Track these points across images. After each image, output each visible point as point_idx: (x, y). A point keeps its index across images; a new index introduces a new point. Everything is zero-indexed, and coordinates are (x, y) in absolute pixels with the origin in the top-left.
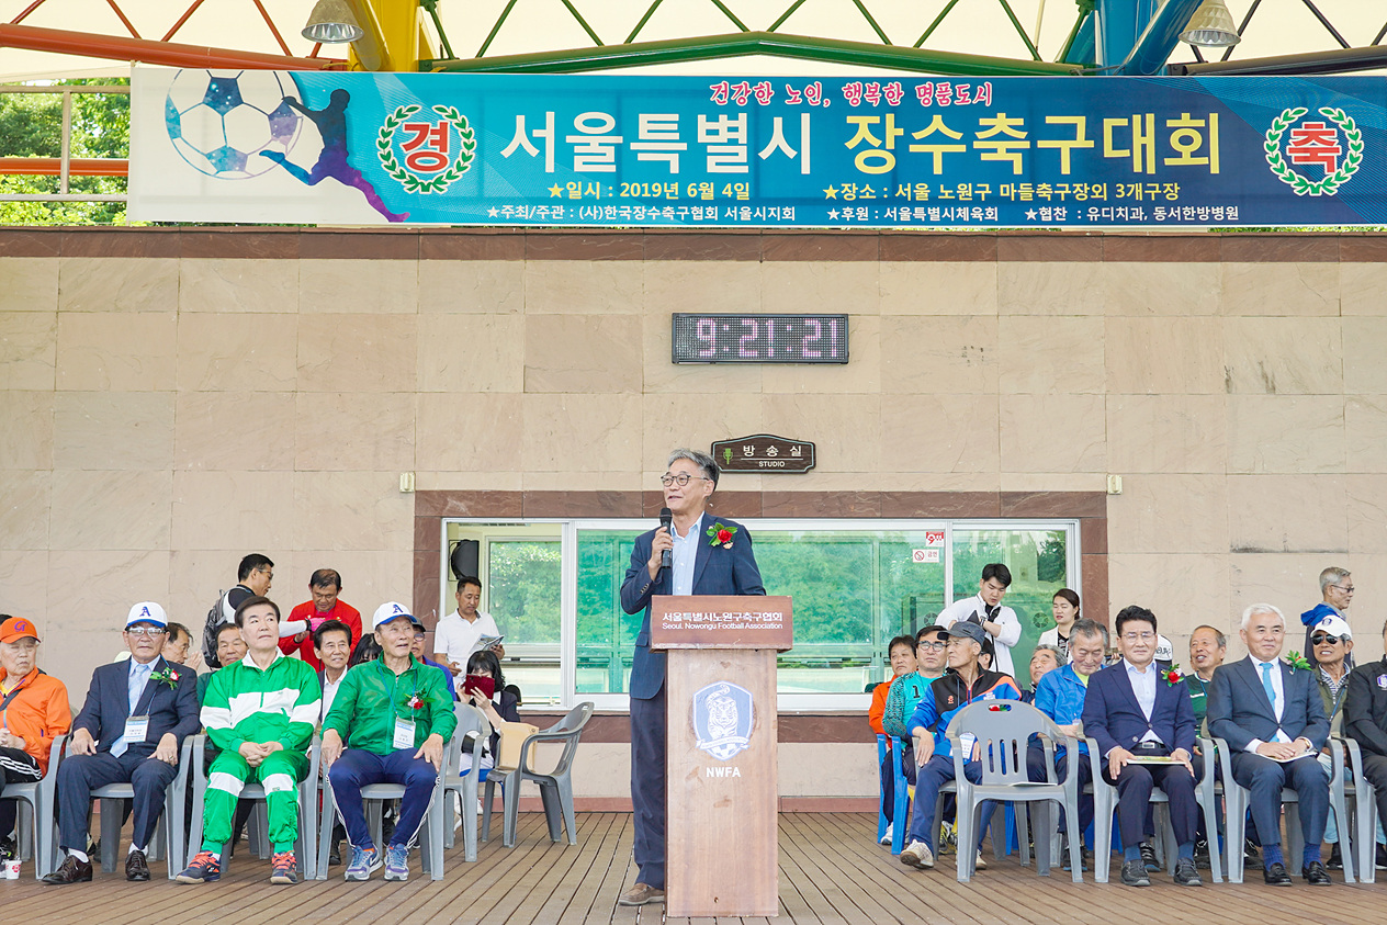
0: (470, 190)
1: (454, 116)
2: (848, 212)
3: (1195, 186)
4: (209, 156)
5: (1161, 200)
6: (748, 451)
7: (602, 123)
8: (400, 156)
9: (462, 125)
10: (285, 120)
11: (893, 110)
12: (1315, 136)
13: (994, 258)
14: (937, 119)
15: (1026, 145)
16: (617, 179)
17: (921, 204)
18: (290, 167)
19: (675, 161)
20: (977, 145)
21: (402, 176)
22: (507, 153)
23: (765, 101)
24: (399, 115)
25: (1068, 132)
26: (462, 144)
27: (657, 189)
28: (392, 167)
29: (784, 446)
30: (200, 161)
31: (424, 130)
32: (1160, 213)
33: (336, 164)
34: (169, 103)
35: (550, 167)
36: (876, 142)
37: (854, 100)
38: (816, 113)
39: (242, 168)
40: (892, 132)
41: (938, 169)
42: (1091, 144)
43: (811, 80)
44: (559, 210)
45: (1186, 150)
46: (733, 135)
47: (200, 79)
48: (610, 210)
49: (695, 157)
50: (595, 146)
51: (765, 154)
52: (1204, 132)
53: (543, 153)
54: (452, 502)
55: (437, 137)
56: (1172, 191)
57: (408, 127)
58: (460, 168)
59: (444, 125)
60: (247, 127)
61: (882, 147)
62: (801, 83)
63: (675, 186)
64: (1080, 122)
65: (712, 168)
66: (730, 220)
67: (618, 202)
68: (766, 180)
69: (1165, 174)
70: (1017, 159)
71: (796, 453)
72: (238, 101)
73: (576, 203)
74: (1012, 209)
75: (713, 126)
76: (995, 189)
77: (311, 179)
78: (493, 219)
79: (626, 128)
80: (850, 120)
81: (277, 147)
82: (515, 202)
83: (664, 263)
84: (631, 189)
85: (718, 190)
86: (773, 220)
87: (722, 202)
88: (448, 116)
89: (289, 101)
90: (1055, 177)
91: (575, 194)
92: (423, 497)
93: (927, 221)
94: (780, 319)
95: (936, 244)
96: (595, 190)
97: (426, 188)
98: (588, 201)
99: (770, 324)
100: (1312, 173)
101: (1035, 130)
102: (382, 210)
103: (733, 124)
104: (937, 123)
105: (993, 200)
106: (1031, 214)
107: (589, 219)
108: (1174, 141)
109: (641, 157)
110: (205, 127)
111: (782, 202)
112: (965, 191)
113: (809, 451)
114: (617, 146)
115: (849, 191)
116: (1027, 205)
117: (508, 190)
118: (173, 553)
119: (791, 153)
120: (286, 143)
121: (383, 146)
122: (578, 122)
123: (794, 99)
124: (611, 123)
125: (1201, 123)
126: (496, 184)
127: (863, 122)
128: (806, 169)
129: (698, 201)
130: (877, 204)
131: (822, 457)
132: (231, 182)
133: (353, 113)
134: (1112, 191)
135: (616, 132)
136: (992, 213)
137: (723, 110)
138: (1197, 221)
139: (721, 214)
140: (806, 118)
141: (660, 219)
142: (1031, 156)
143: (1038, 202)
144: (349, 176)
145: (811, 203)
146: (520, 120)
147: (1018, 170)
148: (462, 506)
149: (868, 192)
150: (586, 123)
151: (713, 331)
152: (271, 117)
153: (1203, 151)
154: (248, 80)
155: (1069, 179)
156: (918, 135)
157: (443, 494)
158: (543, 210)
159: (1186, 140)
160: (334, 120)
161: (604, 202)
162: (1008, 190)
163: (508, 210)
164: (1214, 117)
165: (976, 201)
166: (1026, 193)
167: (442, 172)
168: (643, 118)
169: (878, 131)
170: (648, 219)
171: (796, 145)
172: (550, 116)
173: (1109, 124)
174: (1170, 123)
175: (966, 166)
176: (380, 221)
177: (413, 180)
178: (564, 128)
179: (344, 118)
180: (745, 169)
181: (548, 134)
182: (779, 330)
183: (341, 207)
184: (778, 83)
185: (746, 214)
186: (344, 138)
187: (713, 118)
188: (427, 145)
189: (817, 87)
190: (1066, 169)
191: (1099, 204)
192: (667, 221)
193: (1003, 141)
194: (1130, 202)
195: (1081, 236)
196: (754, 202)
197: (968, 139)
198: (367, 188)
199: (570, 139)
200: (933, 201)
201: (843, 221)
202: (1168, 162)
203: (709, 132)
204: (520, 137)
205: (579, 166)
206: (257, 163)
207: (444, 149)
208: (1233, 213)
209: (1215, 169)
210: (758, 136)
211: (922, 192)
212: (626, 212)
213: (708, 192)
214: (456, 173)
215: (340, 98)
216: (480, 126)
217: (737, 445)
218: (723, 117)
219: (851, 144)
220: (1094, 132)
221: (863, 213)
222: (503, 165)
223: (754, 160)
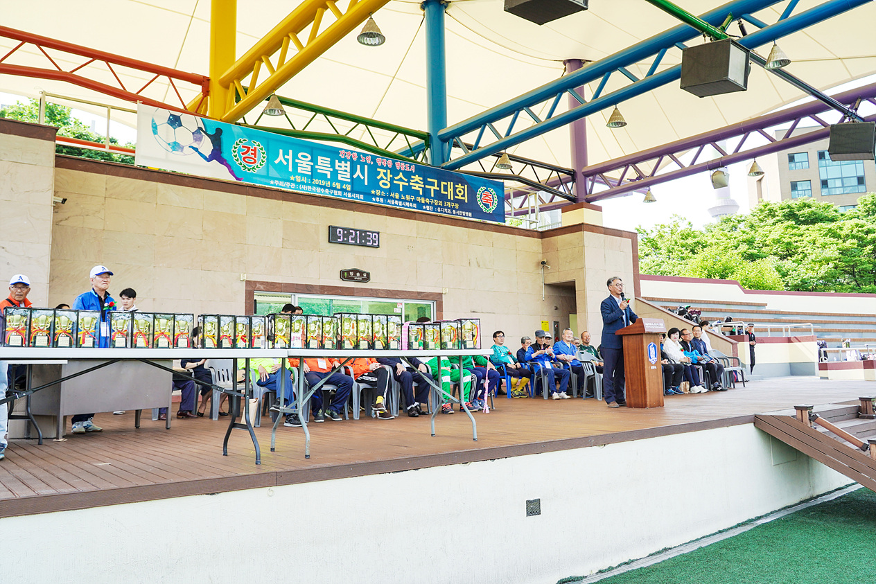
0: (264, 173)
1: (259, 145)
2: (377, 199)
3: (462, 205)
4: (169, 144)
5: (455, 208)
6: (351, 274)
7: (307, 157)
8: (241, 157)
9: (262, 149)
10: (199, 136)
11: (389, 169)
12: (487, 196)
13: (415, 219)
14: (401, 173)
15: (423, 186)
16: (312, 177)
17: (397, 200)
18: (200, 153)
19: (329, 174)
20: (411, 184)
21: (241, 164)
22: (276, 162)
23: (355, 159)
24: (240, 141)
25: (433, 184)
26: (261, 156)
27: (324, 183)
28: (237, 160)
29: (362, 273)
30: (165, 145)
31: (249, 148)
33: (217, 155)
34: (153, 121)
35: (290, 170)
36: (385, 178)
37: (379, 164)
38: (369, 165)
39: (182, 151)
40: (389, 176)
41: (401, 190)
42: (438, 189)
44: (293, 185)
45: (460, 194)
46: (346, 169)
47: (165, 114)
48: (309, 187)
49: (335, 173)
50: (305, 165)
51: (355, 176)
52: (464, 190)
53: (288, 164)
54: (258, 285)
55: (253, 152)
56: (457, 206)
57: (243, 147)
58: (261, 165)
59: (255, 148)
60: (184, 135)
61: (387, 180)
62: (365, 155)
63: (329, 182)
64: (436, 181)
65: (340, 178)
66: (345, 197)
67: (312, 185)
68: (355, 185)
69: (455, 201)
70: (421, 190)
71: (365, 275)
72: (180, 125)
73: (299, 184)
74: (420, 205)
75: (340, 164)
76: (415, 198)
77: (209, 160)
78: (272, 185)
79: (314, 160)
80: (378, 170)
81: (195, 145)
82: (279, 180)
83: (326, 208)
84: (316, 181)
85: (341, 186)
86: (357, 199)
87: (343, 190)
88: (256, 144)
89: (200, 129)
90: (430, 198)
91: (298, 180)
92: (248, 283)
93: (379, 202)
94: (361, 232)
95: (401, 213)
96: (304, 180)
97: (249, 170)
98: (302, 183)
99: (358, 232)
100: (487, 206)
101: (425, 182)
102: (234, 176)
103: (346, 165)
104: (401, 175)
105: (415, 201)
106: (424, 207)
107: (303, 190)
108: (457, 190)
109: (319, 171)
110: (167, 132)
111: (360, 193)
112: (408, 197)
113: (368, 274)
114: (312, 166)
115: (378, 193)
116: (423, 204)
117: (277, 175)
118: (154, 299)
120: (199, 145)
121: (235, 152)
122: (300, 155)
123: (363, 161)
124: (310, 158)
125: (463, 187)
126: (273, 173)
127: (382, 171)
128: (366, 184)
129: (335, 189)
130: (386, 198)
131: (372, 277)
132: (176, 155)
133: (224, 137)
134: (443, 204)
135: (311, 161)
136: (415, 205)
137: (343, 160)
138: (463, 216)
139: (343, 194)
140: (366, 166)
141: (324, 193)
142: (424, 189)
143: (426, 204)
144: (222, 161)
145: (368, 195)
146: (281, 151)
147: (421, 193)
148: (262, 287)
149: (383, 194)
150: (302, 156)
151: (342, 232)
152: (193, 133)
153: (463, 196)
155: (434, 198)
156: (396, 178)
157: (255, 282)
158: (288, 184)
159: (460, 192)
160: (216, 138)
161: (307, 184)
162: (418, 199)
163: (277, 182)
164: (466, 186)
165: (410, 201)
166: (423, 200)
167: (255, 165)
168: (320, 158)
169: (385, 174)
170: (321, 193)
171: (363, 175)
172: (291, 151)
173: (443, 183)
174: (456, 186)
175: (408, 190)
176: (233, 179)
177: (244, 166)
178: (295, 157)
179: (220, 139)
180: (349, 180)
181: (290, 157)
182: (361, 234)
183: (220, 172)
184: (359, 154)
185: (350, 195)
186: (220, 146)
187: (340, 162)
188: (250, 154)
189: (369, 157)
190: (432, 195)
191: (440, 206)
192: (326, 194)
193: (417, 183)
194: (447, 207)
195: (436, 216)
196: (352, 191)
197: (409, 182)
198: (228, 166)
199: (297, 161)
200: (400, 199)
201: (376, 202)
202: (456, 197)
203: (339, 166)
204: (281, 157)
205: (299, 171)
206: (188, 150)
207: (255, 157)
208: (470, 214)
209: (466, 201)
210: (353, 171)
211: (397, 196)
212: (314, 189)
213: (339, 186)
214: (259, 167)
215: (219, 131)
216: (268, 150)
217: (348, 272)
218: (343, 162)
219: (378, 177)
220: (439, 186)
221: (382, 200)
222: (275, 166)
223: (352, 178)
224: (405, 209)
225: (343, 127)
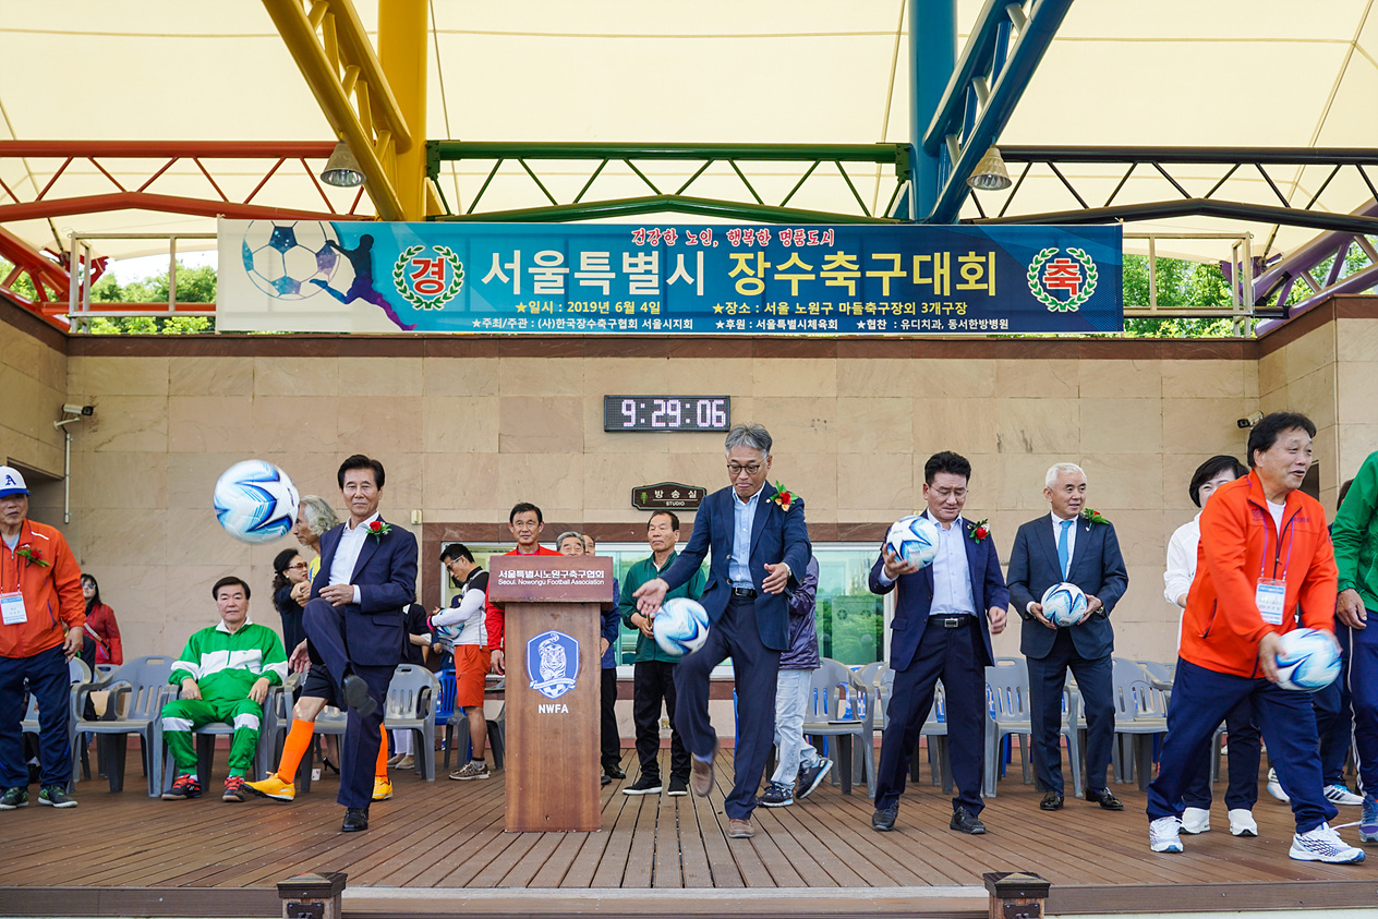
0: (460, 308)
1: (448, 254)
2: (730, 323)
3: (978, 304)
4: (274, 283)
5: (954, 314)
6: (659, 494)
7: (554, 258)
8: (410, 283)
9: (454, 260)
10: (327, 257)
11: (763, 249)
12: (1063, 269)
13: (835, 356)
14: (795, 256)
15: (858, 274)
16: (565, 299)
17: (783, 317)
18: (331, 291)
19: (606, 286)
20: (823, 274)
21: (411, 297)
22: (486, 280)
23: (671, 242)
24: (409, 253)
25: (889, 265)
26: (454, 274)
27: (594, 307)
28: (404, 291)
29: (684, 491)
30: (266, 286)
31: (427, 264)
32: (952, 324)
33: (364, 288)
34: (245, 245)
35: (517, 291)
36: (751, 273)
37: (735, 242)
38: (708, 251)
39: (297, 292)
40: (762, 265)
41: (795, 292)
42: (904, 274)
43: (705, 227)
44: (523, 322)
45: (972, 279)
46: (648, 267)
47: (266, 227)
48: (561, 322)
49: (621, 283)
50: (549, 275)
51: (670, 281)
52: (985, 265)
53: (512, 280)
55: (436, 269)
56: (962, 308)
57: (415, 262)
58: (452, 292)
59: (441, 261)
60: (300, 262)
61: (755, 276)
62: (697, 229)
63: (607, 304)
64: (897, 257)
65: (633, 291)
66: (646, 329)
67: (566, 315)
68: (672, 300)
69: (956, 296)
70: (852, 285)
71: (693, 495)
72: (294, 243)
73: (536, 317)
74: (848, 321)
75: (633, 260)
76: (836, 306)
77: (347, 300)
78: (477, 329)
79: (571, 262)
80: (732, 256)
81: (322, 277)
82: (492, 315)
83: (599, 359)
84: (575, 306)
85: (637, 306)
86: (677, 329)
87: (640, 316)
88: (445, 254)
89: (330, 243)
90: (878, 298)
91: (535, 310)
92: (427, 528)
93: (787, 330)
94: (682, 399)
95: (794, 346)
96: (549, 307)
97: (428, 306)
98: (545, 315)
99: (676, 402)
100: (1061, 295)
101: (864, 263)
102: (398, 322)
104: (795, 258)
105: (834, 314)
106: (861, 325)
107: (545, 328)
108: (964, 272)
109: (582, 283)
110: (270, 262)
111: (683, 315)
112: (814, 307)
113: (702, 495)
114: (566, 275)
115: (732, 307)
116: (858, 318)
117: (488, 307)
119: (690, 280)
120: (328, 274)
121: (398, 275)
122: (537, 258)
123: (692, 242)
124: (561, 258)
125: (983, 259)
126: (479, 303)
127: (742, 257)
128: (700, 292)
129: (622, 315)
130: (752, 317)
132: (289, 302)
133: (376, 252)
134: (919, 307)
135: (565, 264)
136: (833, 324)
137: (641, 249)
138: (979, 330)
139: (640, 324)
140: (700, 255)
141: (596, 329)
142: (862, 283)
143: (866, 316)
144: (374, 298)
145: (704, 316)
146: (496, 256)
147: (852, 292)
149: (745, 309)
150: (543, 258)
151: (633, 407)
152: (317, 255)
153: (984, 279)
154: (300, 228)
155: (889, 300)
156: (780, 268)
157: (443, 525)
158: (512, 322)
159: (972, 272)
160: (362, 257)
161: (556, 315)
162: (844, 307)
163: (487, 322)
164: (992, 255)
165: (822, 315)
166: (857, 309)
167: (440, 295)
168: (584, 255)
169: (752, 264)
170: (588, 328)
171: (693, 274)
172: (517, 254)
173: (917, 259)
174: (961, 259)
175: (815, 290)
176: (395, 330)
177: (419, 300)
178: (527, 262)
179: (369, 255)
180: (657, 292)
181: (516, 266)
182: (682, 406)
183: (368, 319)
184: (681, 229)
185: (657, 324)
186: (370, 270)
187: (634, 255)
188: (429, 275)
189: (709, 231)
190: (886, 292)
191: (910, 317)
192: (601, 329)
193: (841, 270)
194: (932, 316)
195: (897, 340)
196: (664, 315)
197: (816, 271)
198: (386, 306)
199: (531, 270)
200: (792, 315)
201: (727, 330)
202: (959, 287)
203: (631, 265)
204: (496, 269)
205: (537, 290)
206: (308, 288)
207: (441, 278)
208: (1004, 324)
209: (992, 293)
210: (666, 268)
211: (784, 308)
212: (571, 323)
213: (630, 308)
214: (449, 296)
215: (367, 241)
216: (467, 260)
217: (650, 490)
218: (641, 254)
219: (732, 274)
220: (907, 265)
221: (741, 324)
222: (483, 289)
223: (663, 286)
224: (809, 335)
225: (669, 176)
